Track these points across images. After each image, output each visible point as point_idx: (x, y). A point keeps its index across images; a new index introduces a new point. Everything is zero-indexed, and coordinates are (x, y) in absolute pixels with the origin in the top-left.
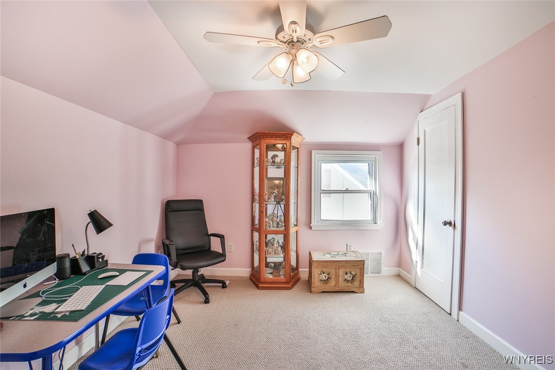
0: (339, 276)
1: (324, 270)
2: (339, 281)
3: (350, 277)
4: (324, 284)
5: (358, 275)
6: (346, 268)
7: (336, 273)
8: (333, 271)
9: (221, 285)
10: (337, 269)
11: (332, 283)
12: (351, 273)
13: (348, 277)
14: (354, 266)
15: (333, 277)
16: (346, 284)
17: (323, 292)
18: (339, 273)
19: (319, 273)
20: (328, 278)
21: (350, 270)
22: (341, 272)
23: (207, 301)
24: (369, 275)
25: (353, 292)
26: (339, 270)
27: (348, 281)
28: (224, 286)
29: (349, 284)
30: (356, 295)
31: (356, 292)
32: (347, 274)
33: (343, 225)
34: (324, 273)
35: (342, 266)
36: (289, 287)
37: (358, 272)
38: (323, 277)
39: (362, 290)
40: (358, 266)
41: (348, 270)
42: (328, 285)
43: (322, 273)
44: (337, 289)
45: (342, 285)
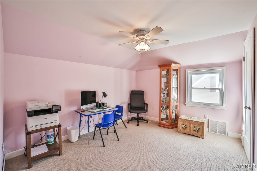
0: (191, 127)
1: (184, 123)
2: (191, 130)
3: (197, 129)
4: (184, 129)
5: (201, 129)
6: (194, 124)
7: (189, 126)
8: (188, 125)
9: (146, 122)
10: (190, 124)
11: (188, 130)
12: (197, 128)
13: (195, 129)
14: (199, 124)
15: (188, 127)
16: (194, 132)
17: (183, 133)
18: (191, 126)
19: (182, 124)
20: (186, 127)
21: (197, 126)
22: (192, 126)
23: (138, 125)
24: (218, 133)
25: (198, 137)
26: (191, 124)
27: (196, 131)
28: (147, 123)
29: (196, 133)
30: (199, 138)
31: (199, 137)
32: (195, 127)
33: (201, 105)
34: (184, 125)
35: (192, 123)
36: (170, 128)
37: (201, 127)
38: (184, 126)
39: (203, 137)
40: (201, 124)
41: (196, 126)
42: (186, 130)
43: (183, 124)
44: (189, 133)
45: (192, 132)
